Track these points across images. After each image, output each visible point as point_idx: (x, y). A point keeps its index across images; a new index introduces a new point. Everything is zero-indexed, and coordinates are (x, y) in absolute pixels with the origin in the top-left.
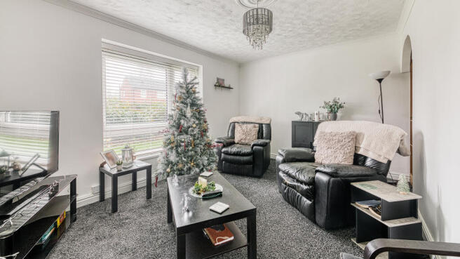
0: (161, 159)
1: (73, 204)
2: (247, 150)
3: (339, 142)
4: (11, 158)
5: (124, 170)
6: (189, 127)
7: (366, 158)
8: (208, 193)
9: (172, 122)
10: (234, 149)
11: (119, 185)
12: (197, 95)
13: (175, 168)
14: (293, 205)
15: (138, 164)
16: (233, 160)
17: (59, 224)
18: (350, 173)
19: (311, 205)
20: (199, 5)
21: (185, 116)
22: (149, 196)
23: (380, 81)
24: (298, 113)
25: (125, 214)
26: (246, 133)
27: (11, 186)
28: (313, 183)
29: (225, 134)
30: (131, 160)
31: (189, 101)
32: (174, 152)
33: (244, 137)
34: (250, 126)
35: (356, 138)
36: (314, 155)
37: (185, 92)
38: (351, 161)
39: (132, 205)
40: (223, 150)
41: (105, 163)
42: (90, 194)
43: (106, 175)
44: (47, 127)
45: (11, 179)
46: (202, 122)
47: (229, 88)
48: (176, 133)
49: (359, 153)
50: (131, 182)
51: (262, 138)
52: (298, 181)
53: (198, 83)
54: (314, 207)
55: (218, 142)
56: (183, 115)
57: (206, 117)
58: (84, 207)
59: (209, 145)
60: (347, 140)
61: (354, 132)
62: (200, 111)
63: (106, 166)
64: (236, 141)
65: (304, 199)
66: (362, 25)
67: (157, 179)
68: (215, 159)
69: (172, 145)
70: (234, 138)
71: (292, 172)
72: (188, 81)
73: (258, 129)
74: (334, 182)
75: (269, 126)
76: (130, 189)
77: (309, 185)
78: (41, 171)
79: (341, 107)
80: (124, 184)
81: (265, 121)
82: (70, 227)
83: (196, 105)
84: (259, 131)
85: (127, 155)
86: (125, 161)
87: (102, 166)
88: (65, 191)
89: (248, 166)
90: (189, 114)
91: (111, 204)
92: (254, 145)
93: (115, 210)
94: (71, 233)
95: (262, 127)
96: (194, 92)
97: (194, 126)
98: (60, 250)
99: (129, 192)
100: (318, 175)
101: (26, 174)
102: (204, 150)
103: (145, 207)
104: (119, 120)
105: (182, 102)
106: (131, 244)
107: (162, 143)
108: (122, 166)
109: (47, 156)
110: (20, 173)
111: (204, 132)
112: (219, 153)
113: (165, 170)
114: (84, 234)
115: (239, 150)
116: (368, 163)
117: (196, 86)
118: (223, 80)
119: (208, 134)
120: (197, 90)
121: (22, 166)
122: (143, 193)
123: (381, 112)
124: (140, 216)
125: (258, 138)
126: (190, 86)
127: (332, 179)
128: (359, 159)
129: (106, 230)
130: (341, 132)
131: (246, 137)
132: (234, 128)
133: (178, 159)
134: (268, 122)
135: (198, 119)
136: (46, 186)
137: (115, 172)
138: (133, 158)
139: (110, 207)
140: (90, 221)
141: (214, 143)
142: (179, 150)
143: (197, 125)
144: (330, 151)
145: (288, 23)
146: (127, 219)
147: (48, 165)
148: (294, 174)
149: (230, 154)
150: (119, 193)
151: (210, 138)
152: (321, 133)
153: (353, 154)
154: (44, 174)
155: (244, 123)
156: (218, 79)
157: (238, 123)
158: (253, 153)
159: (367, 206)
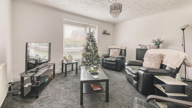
0: (81, 61)
1: (54, 72)
2: (114, 60)
3: (154, 58)
4: (39, 57)
5: (69, 63)
6: (90, 49)
7: (166, 66)
8: (93, 72)
9: (85, 47)
10: (108, 59)
11: (67, 68)
12: (94, 37)
13: (85, 64)
14: (131, 83)
15: (74, 61)
16: (108, 63)
17: (50, 77)
18: (154, 71)
19: (137, 83)
20: (94, 4)
21: (89, 45)
22: (77, 73)
23: (183, 30)
24: (140, 45)
25: (69, 78)
26: (115, 53)
27: (38, 65)
28: (137, 74)
29: (106, 53)
30: (71, 60)
31: (91, 40)
32: (85, 58)
33: (113, 54)
34: (116, 50)
35: (162, 57)
36: (142, 63)
37: (89, 36)
38: (158, 67)
39: (71, 75)
40: (105, 59)
41: (63, 60)
42: (59, 70)
43: (64, 64)
44: (48, 48)
45: (39, 63)
46: (95, 47)
47: (109, 34)
48: (86, 51)
49: (163, 63)
50: (71, 67)
51: (122, 55)
52: (132, 73)
53: (94, 33)
54: (138, 84)
55: (102, 56)
56: (88, 45)
57: (97, 46)
58: (57, 74)
59: (98, 57)
60: (157, 58)
61: (161, 54)
62: (95, 43)
63: (64, 61)
64: (110, 56)
65: (134, 81)
66: (172, 3)
67: (79, 67)
68: (100, 62)
69: (85, 56)
70: (109, 55)
71: (130, 69)
72: (91, 32)
73: (120, 51)
74: (146, 74)
75: (125, 50)
76: (71, 70)
77: (136, 75)
78: (46, 61)
79: (161, 42)
80: (69, 68)
81: (123, 48)
82: (53, 79)
83: (94, 41)
84: (120, 52)
85: (70, 58)
86: (69, 60)
87: (63, 61)
88: (52, 68)
89: (114, 66)
90: (91, 44)
91: (65, 74)
92: (117, 58)
93: (66, 76)
94: (53, 81)
95: (122, 51)
96: (93, 36)
97: (92, 49)
98: (50, 85)
99: (71, 71)
100: (140, 71)
101: (42, 62)
102: (96, 58)
103: (75, 76)
104: (69, 46)
105: (88, 40)
106: (69, 86)
107: (81, 55)
108: (68, 61)
109: (47, 57)
110: (41, 61)
111: (96, 51)
112: (103, 60)
113: (82, 64)
114: (56, 82)
115: (111, 59)
116: (167, 68)
117: (94, 34)
118: (106, 31)
119: (98, 52)
120: (94, 35)
121: (41, 59)
122: (75, 72)
123: (184, 45)
124: (73, 79)
125: (120, 55)
126: (92, 34)
127: (145, 73)
128: (162, 66)
129: (62, 81)
130: (156, 54)
131: (114, 55)
132: (110, 50)
133: (86, 61)
134: (125, 49)
135: (94, 46)
136: (47, 65)
137: (66, 63)
138: (72, 59)
139: (64, 75)
140: (59, 78)
141: (100, 56)
142: (87, 57)
143: (93, 48)
144: (149, 62)
145: (132, 6)
146: (69, 79)
147: (48, 60)
148: (130, 70)
149: (107, 61)
150: (67, 71)
151: (99, 54)
152: (147, 54)
153: (160, 64)
154: (47, 62)
155: (114, 49)
156: (104, 31)
157: (111, 48)
158: (116, 61)
159: (160, 86)
